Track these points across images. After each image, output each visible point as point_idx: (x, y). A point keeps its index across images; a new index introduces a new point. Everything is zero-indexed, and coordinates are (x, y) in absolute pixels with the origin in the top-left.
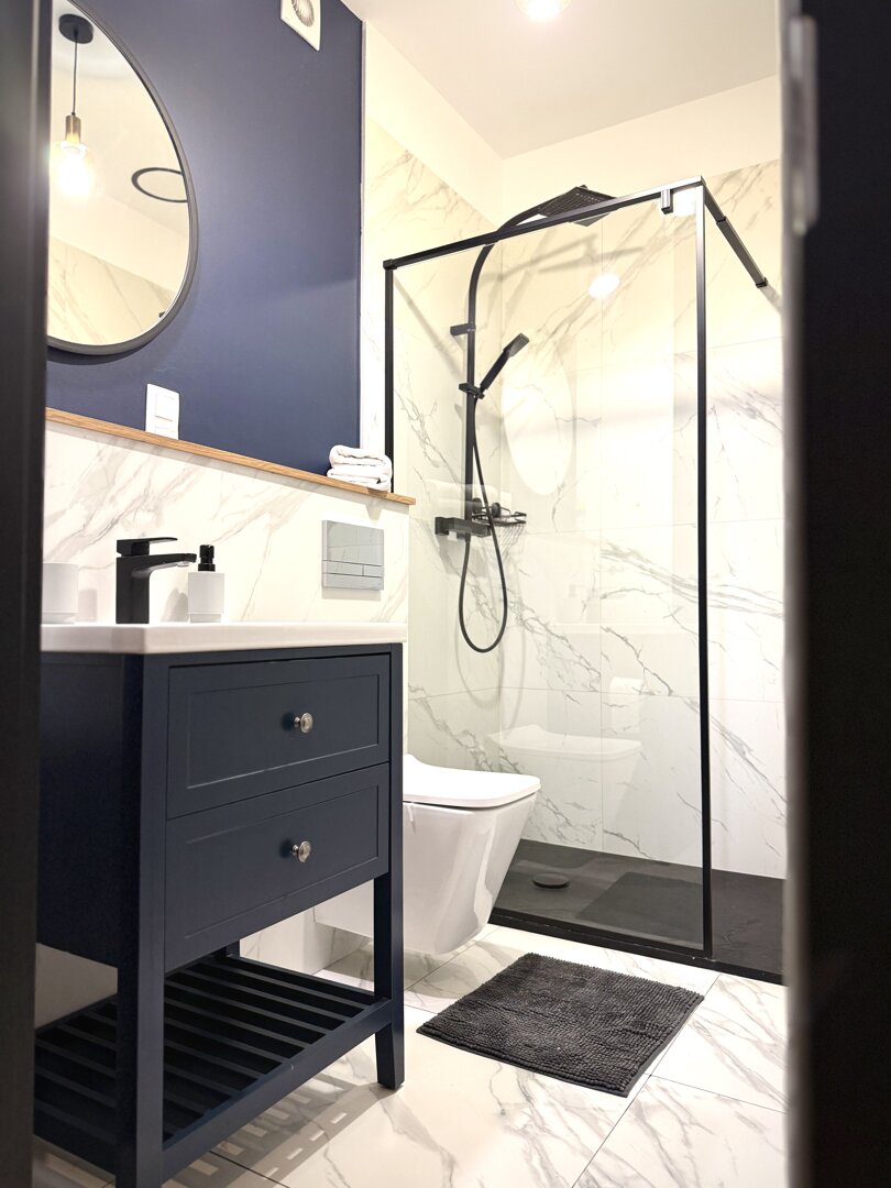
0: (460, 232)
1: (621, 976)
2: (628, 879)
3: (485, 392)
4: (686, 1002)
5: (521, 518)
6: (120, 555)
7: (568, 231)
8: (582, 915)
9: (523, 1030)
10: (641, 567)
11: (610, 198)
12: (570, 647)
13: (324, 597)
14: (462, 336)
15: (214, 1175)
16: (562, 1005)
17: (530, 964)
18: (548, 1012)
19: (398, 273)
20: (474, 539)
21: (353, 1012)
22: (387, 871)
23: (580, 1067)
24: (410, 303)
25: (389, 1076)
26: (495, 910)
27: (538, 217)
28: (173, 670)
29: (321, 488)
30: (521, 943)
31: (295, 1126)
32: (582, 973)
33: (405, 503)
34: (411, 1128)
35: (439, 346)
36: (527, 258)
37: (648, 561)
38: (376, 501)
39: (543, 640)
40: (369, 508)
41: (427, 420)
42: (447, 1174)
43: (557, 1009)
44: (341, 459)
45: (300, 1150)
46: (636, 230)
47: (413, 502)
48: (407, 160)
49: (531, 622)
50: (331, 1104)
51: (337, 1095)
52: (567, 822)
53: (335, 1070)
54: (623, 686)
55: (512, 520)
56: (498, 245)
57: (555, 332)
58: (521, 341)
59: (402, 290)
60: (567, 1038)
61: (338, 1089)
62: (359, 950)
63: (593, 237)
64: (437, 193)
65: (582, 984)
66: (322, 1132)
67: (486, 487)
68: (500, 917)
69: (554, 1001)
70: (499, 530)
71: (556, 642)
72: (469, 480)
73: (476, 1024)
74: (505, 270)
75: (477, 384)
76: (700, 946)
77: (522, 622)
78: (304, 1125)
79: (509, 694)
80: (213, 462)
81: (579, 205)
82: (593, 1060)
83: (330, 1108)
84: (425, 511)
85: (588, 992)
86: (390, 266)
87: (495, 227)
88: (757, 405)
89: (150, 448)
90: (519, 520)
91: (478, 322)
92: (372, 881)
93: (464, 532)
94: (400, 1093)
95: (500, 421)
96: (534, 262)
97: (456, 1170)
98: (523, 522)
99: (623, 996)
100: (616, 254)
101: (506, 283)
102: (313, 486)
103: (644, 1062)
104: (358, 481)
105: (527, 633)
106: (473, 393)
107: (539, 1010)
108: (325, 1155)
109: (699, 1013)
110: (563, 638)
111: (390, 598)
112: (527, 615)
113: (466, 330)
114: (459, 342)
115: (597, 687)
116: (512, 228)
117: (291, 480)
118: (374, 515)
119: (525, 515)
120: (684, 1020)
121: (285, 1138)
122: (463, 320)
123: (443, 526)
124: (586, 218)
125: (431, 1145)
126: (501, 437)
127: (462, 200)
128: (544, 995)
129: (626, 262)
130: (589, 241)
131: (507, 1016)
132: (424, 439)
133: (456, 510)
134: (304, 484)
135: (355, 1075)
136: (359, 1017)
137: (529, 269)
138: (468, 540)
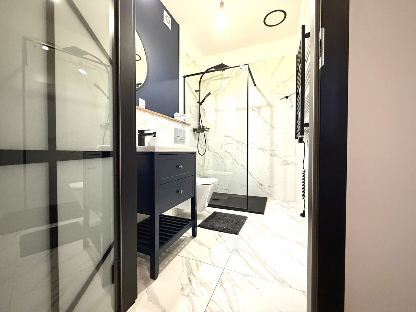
0: (197, 71)
1: (233, 214)
2: (230, 198)
3: (202, 104)
4: (245, 218)
5: (209, 129)
6: (138, 133)
7: (219, 72)
8: (223, 204)
9: (217, 225)
10: (232, 139)
11: (228, 66)
12: (218, 154)
13: (175, 143)
14: (197, 92)
15: (164, 255)
16: (223, 220)
17: (215, 213)
18: (221, 221)
19: (186, 78)
20: (200, 133)
21: (188, 223)
22: (194, 196)
23: (229, 230)
24: (188, 85)
25: (194, 235)
26: (209, 205)
27: (213, 69)
28: (159, 155)
29: (174, 121)
30: (213, 210)
31: (178, 245)
32: (226, 215)
33: (189, 125)
34: (200, 243)
35: (193, 94)
36: (209, 78)
37: (233, 138)
38: (184, 124)
39: (213, 153)
40: (183, 126)
41: (191, 108)
42: (209, 251)
43: (222, 221)
44: (177, 115)
45: (180, 249)
46: (231, 73)
47: (190, 125)
48: (187, 55)
49: (210, 150)
50: (184, 240)
51: (185, 239)
52: (217, 188)
53: (185, 235)
54: (228, 162)
55: (207, 129)
56: (205, 74)
57: (215, 93)
58: (209, 94)
59: (186, 82)
60: (225, 226)
61: (184, 238)
62: (182, 213)
63: (223, 74)
64: (193, 63)
65: (226, 216)
66: (183, 246)
67: (202, 122)
68: (209, 206)
69: (221, 220)
70: (204, 131)
71: (216, 154)
72: (199, 121)
73: (208, 224)
74: (205, 80)
75: (201, 102)
76: (246, 208)
77: (209, 150)
78: (180, 244)
79: (206, 164)
80: (154, 115)
81: (221, 67)
82: (231, 229)
83: (184, 241)
84: (192, 128)
85: (227, 217)
86: (185, 77)
87: (204, 71)
88: (254, 108)
89: (143, 111)
90: (208, 130)
91: (201, 89)
92: (191, 198)
93: (198, 131)
94: (196, 237)
95: (204, 110)
96: (211, 78)
97: (210, 250)
98: (209, 130)
99: (233, 218)
100: (227, 78)
101: (205, 82)
102: (173, 121)
103: (240, 229)
104: (180, 120)
105: (210, 152)
106: (200, 103)
107: (219, 221)
108: (185, 249)
109: (247, 220)
110: (217, 153)
111: (186, 144)
112: (210, 148)
113: (198, 91)
114: (197, 93)
115: (223, 162)
116: (207, 71)
117: (169, 119)
118: (184, 128)
119: (209, 128)
120: (245, 221)
121: (176, 247)
122: (198, 89)
123: (194, 130)
124: (223, 70)
125: (205, 246)
126: (204, 113)
127: (197, 64)
128: (219, 218)
129: (229, 79)
130: (222, 75)
131: (213, 222)
132: (191, 112)
133: (196, 127)
134: (171, 120)
135: (187, 235)
136: (190, 224)
137: (210, 80)
138: (199, 133)
